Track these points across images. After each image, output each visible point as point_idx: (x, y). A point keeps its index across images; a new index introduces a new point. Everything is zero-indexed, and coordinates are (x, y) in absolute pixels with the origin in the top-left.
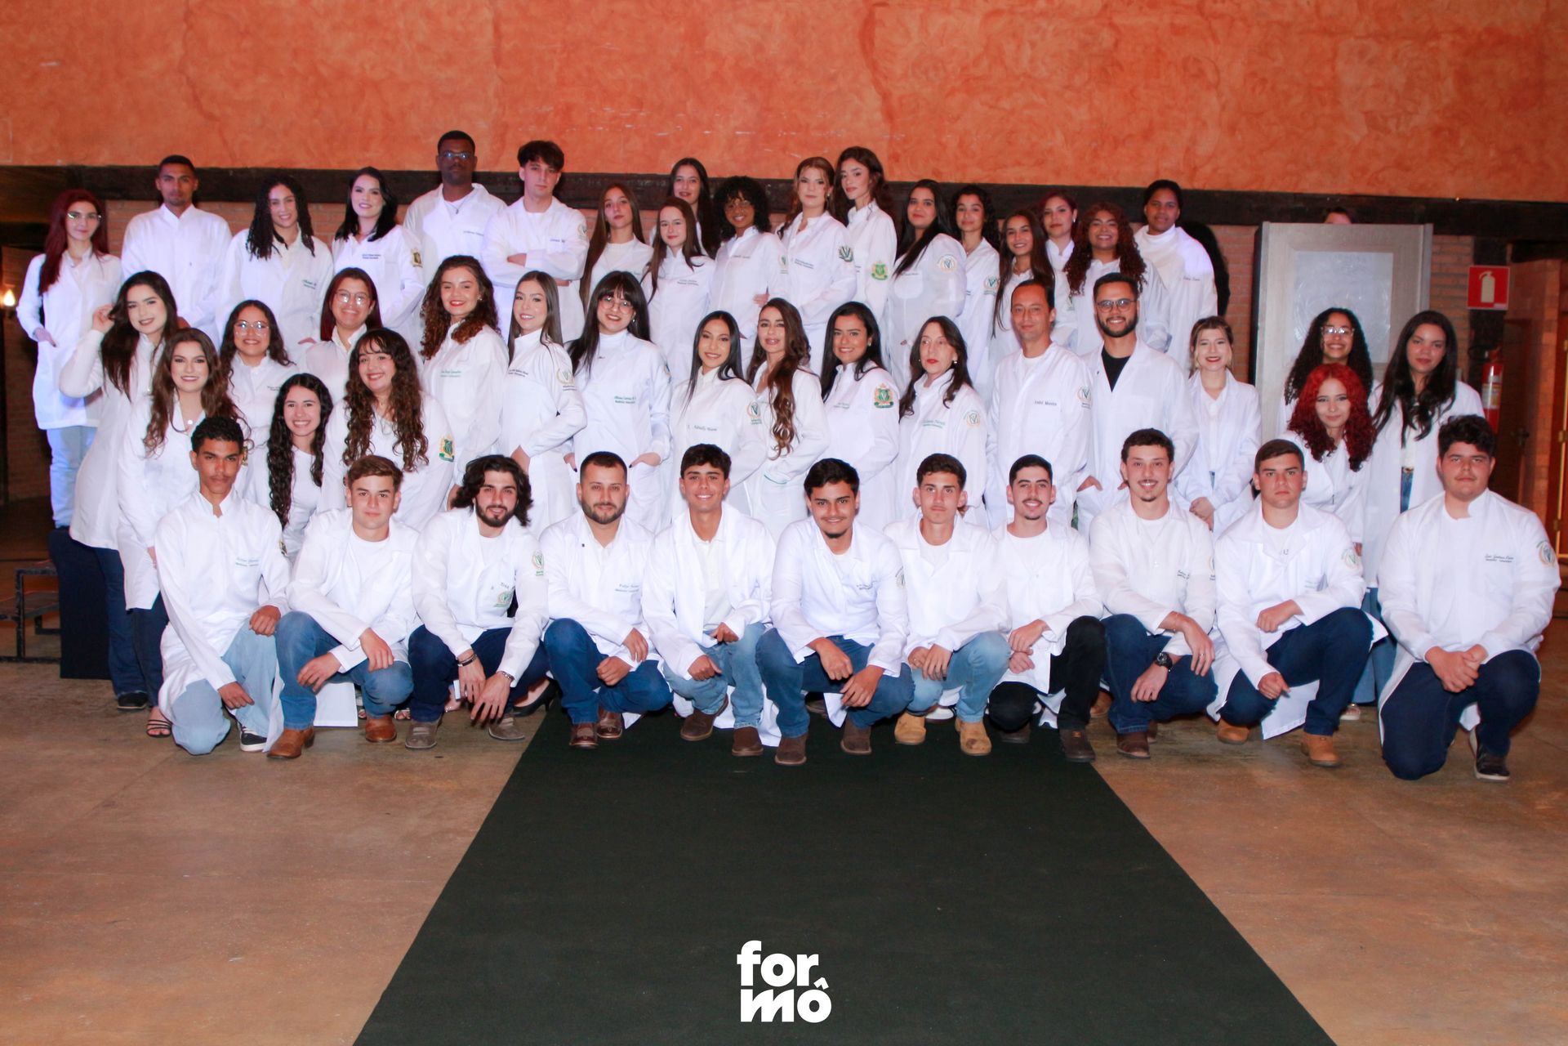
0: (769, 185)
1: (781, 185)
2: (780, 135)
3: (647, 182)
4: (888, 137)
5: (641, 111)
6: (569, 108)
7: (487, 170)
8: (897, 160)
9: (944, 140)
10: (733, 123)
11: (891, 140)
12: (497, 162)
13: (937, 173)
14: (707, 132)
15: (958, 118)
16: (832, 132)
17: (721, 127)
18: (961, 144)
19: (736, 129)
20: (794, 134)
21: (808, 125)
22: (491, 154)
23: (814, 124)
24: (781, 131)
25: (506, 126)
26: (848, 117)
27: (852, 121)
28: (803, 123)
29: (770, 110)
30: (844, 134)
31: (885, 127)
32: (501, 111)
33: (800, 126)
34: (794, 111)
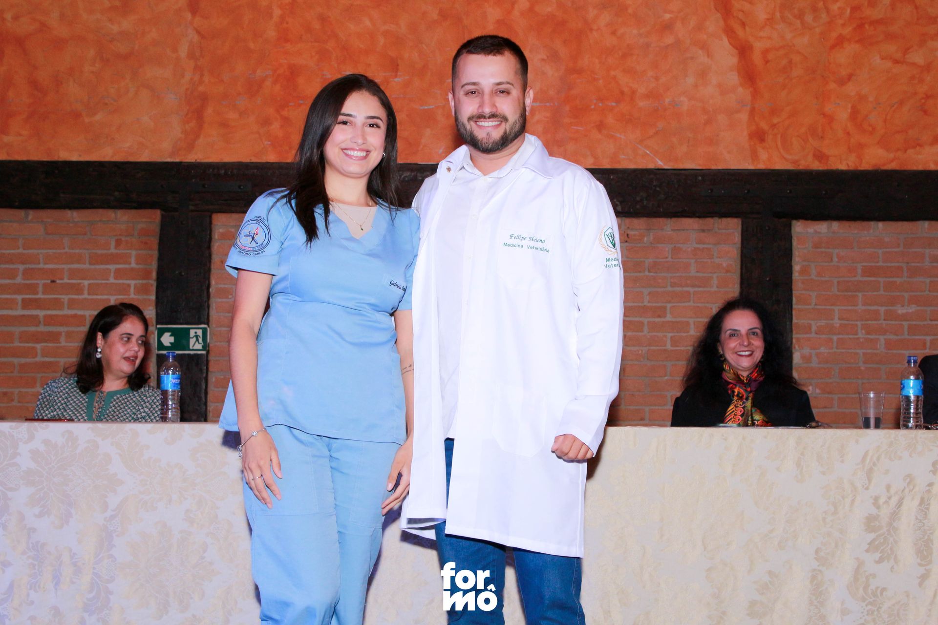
2: (593, 107)
3: (407, 174)
4: (749, 107)
5: (396, 76)
6: (293, 72)
7: (177, 160)
8: (762, 140)
9: (829, 108)
11: (752, 112)
12: (191, 147)
13: (820, 156)
15: (850, 77)
16: (667, 100)
18: (854, 114)
20: (614, 104)
21: (634, 92)
22: (183, 136)
23: (642, 90)
24: (595, 101)
25: (204, 98)
26: (690, 80)
27: (696, 86)
28: (626, 90)
29: (579, 72)
30: (685, 104)
31: (744, 93)
32: (197, 78)
33: (622, 93)
34: (613, 73)
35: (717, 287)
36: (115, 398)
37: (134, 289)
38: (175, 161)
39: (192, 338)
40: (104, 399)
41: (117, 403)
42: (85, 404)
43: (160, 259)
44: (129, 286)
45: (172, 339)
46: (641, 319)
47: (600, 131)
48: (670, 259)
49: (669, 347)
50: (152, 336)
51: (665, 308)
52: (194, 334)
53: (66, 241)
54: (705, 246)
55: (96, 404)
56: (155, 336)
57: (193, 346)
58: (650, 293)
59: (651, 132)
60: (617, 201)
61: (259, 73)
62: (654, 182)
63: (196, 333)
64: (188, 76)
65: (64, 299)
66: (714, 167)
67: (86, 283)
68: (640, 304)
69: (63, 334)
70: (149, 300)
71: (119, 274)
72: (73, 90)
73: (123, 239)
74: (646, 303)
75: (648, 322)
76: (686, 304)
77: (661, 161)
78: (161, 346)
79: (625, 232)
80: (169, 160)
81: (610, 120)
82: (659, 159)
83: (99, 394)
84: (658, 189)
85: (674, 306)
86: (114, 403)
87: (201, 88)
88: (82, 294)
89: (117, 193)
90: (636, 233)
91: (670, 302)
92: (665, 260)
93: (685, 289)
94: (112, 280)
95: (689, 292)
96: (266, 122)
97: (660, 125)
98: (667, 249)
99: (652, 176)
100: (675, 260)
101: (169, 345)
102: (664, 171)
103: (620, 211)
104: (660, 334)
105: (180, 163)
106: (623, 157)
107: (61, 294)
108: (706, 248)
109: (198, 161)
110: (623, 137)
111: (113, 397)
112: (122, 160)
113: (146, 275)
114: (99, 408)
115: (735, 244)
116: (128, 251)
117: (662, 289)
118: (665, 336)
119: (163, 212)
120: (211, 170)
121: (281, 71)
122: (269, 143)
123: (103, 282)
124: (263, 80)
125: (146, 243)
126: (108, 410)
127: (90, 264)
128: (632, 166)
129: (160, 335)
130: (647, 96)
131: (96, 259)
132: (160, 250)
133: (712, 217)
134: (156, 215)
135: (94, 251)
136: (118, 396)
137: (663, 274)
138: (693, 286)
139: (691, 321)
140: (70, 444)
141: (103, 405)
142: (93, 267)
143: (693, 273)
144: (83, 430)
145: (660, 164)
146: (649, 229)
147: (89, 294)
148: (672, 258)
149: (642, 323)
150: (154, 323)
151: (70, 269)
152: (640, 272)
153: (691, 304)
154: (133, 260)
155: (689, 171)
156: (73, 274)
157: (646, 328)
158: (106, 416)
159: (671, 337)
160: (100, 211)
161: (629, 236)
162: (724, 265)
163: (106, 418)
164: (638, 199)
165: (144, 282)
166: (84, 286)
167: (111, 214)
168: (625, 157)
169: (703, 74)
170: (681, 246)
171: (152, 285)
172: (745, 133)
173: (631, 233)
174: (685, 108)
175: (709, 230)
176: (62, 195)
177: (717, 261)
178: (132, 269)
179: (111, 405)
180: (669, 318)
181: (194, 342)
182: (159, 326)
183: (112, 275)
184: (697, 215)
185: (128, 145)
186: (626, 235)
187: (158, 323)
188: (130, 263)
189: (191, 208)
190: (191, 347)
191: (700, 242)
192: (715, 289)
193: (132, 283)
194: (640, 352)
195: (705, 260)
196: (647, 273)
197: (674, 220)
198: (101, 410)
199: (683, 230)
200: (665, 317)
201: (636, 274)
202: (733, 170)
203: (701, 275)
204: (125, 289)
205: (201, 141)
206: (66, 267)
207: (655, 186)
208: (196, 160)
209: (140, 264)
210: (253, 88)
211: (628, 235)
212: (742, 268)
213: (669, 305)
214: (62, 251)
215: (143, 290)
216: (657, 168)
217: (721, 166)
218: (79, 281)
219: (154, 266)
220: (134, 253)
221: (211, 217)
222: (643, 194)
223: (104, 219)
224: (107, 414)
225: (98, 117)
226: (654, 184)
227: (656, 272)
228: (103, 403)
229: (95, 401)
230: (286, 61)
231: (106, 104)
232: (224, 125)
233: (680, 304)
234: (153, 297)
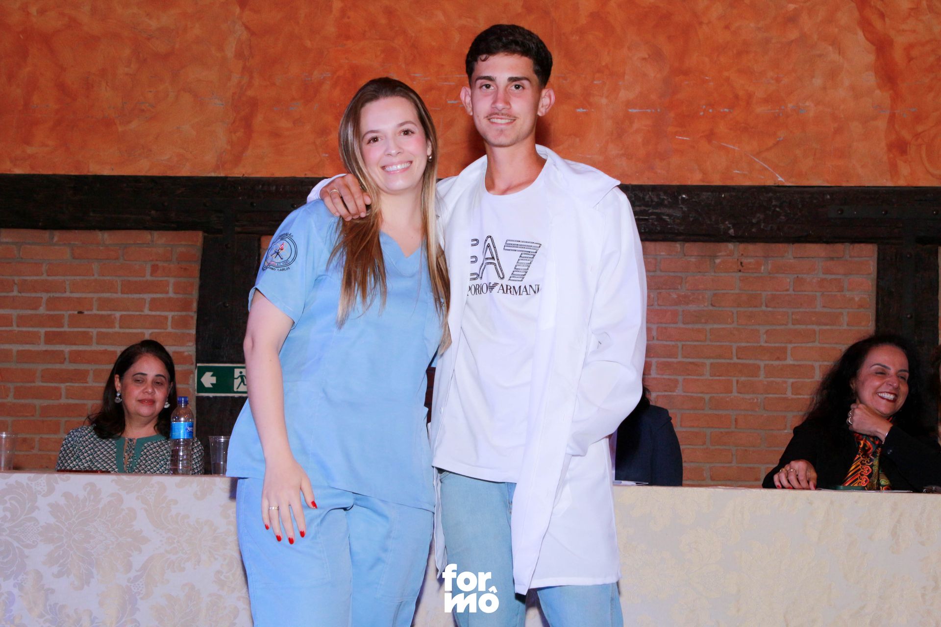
0: (684, 196)
1: (705, 195)
2: (701, 114)
7: (222, 175)
8: (903, 152)
10: (624, 95)
11: (892, 118)
12: (238, 159)
14: (580, 110)
16: (790, 106)
17: (604, 101)
19: (629, 104)
20: (726, 110)
21: (750, 96)
22: (229, 148)
23: (760, 94)
24: (704, 107)
25: (254, 104)
26: (818, 82)
27: (824, 88)
28: (741, 93)
29: (686, 73)
30: (811, 110)
31: (882, 96)
32: (245, 80)
33: (737, 97)
34: (726, 74)
35: (848, 325)
36: (146, 445)
37: (172, 321)
38: (219, 176)
39: (237, 378)
40: (133, 447)
41: (148, 451)
42: (114, 455)
43: (202, 288)
44: (166, 318)
45: (214, 380)
46: (758, 362)
47: (710, 141)
48: (791, 292)
49: (789, 394)
50: (192, 376)
51: (785, 348)
52: (240, 374)
53: (95, 266)
54: (833, 277)
55: (126, 454)
56: (194, 376)
57: (237, 388)
58: (767, 332)
59: (770, 143)
60: (730, 224)
61: (316, 74)
62: (774, 201)
63: (241, 373)
64: (235, 78)
65: (92, 332)
66: (844, 184)
67: (118, 314)
68: (755, 345)
69: (91, 373)
70: (189, 334)
71: (155, 304)
72: (106, 94)
73: (160, 264)
74: (763, 344)
75: (766, 366)
76: (810, 345)
77: (782, 178)
78: (201, 387)
79: (738, 260)
80: (213, 175)
81: (722, 128)
82: (779, 174)
83: (128, 443)
84: (778, 209)
85: (795, 347)
86: (145, 451)
87: (250, 93)
88: (113, 327)
89: (153, 212)
90: (752, 260)
91: (791, 342)
92: (785, 293)
93: (809, 327)
94: (147, 312)
95: (814, 331)
96: (323, 131)
97: (782, 134)
98: (788, 280)
99: (771, 194)
100: (796, 293)
101: (211, 386)
102: (785, 189)
103: (733, 235)
104: (778, 380)
105: (225, 179)
106: (736, 171)
107: (89, 327)
108: (835, 279)
109: (246, 175)
110: (737, 149)
111: (143, 445)
112: (160, 175)
113: (185, 306)
114: (129, 458)
115: (869, 274)
116: (166, 278)
117: (783, 327)
118: (785, 382)
119: (206, 234)
120: (260, 186)
121: (340, 73)
122: (327, 155)
123: (138, 313)
124: (321, 83)
125: (185, 269)
126: (140, 458)
127: (122, 293)
128: (748, 183)
129: (200, 375)
130: (766, 101)
131: (129, 287)
132: (201, 278)
133: (843, 242)
134: (198, 237)
135: (126, 278)
136: (149, 443)
137: (784, 310)
138: (819, 323)
139: (817, 364)
140: (92, 497)
141: (133, 454)
142: (126, 296)
143: (819, 309)
144: (106, 483)
145: (781, 180)
146: (766, 257)
147: (121, 327)
148: (794, 290)
149: (759, 367)
150: (194, 361)
151: (99, 299)
152: (755, 307)
153: (817, 344)
154: (171, 289)
155: (816, 188)
156: (104, 304)
157: (762, 373)
158: (138, 466)
159: (793, 384)
160: (134, 233)
161: (743, 264)
162: (857, 299)
163: (138, 468)
164: (754, 221)
165: (184, 313)
166: (115, 318)
167: (147, 236)
168: (738, 172)
169: (833, 74)
170: (805, 276)
171: (192, 317)
172: (883, 144)
173: (745, 261)
174: (811, 114)
175: (838, 258)
176: (91, 214)
177: (848, 294)
178: (169, 299)
179: (142, 453)
180: (790, 361)
181: (239, 382)
182: (199, 365)
183: (147, 305)
184: (825, 240)
185: (166, 157)
186: (739, 263)
187: (198, 361)
188: (167, 293)
189: (238, 229)
190: (235, 390)
191: (827, 271)
192: (845, 327)
193: (170, 314)
194: (755, 400)
195: (833, 293)
196: (764, 308)
197: (796, 245)
198: (132, 460)
199: (808, 258)
200: (785, 359)
201: (750, 309)
202: (868, 187)
203: (826, 310)
204: (160, 322)
205: (249, 152)
206: (95, 296)
207: (776, 206)
208: (243, 175)
209: (178, 293)
210: (309, 92)
211: (741, 263)
212: (877, 303)
213: (790, 346)
214: (92, 278)
215: (182, 323)
216: (777, 185)
217: (852, 183)
218: (109, 313)
219: (195, 294)
220: (172, 280)
221: (259, 240)
222: (760, 216)
223: (139, 242)
224: (139, 464)
225: (134, 125)
226: (774, 203)
227: (775, 307)
228: (133, 452)
229: (125, 450)
230: (347, 61)
231: (143, 111)
232: (275, 134)
233: (803, 345)
234: (193, 331)
